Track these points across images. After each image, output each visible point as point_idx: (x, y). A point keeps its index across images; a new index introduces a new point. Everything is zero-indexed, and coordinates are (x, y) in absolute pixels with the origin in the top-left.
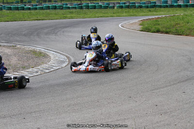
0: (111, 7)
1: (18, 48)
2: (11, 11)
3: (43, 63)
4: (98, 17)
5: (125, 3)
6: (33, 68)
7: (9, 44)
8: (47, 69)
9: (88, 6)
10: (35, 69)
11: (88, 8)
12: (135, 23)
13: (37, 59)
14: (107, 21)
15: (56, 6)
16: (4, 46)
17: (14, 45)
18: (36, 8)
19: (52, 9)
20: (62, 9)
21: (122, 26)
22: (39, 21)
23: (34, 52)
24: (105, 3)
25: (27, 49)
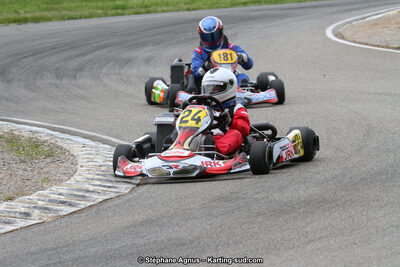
3: (47, 180)
4: (245, 4)
6: (11, 199)
8: (63, 203)
10: (19, 206)
12: (388, 20)
13: (23, 166)
14: (282, 17)
21: (336, 35)
22: (23, 27)
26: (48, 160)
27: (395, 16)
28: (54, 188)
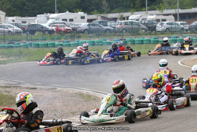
1: (59, 91)
2: (39, 49)
3: (96, 107)
5: (177, 37)
7: (47, 87)
9: (134, 41)
11: (134, 44)
15: (94, 42)
16: (41, 89)
17: (53, 87)
18: (70, 45)
20: (102, 45)
23: (81, 95)
24: (153, 38)
25: (71, 92)
26: (94, 101)
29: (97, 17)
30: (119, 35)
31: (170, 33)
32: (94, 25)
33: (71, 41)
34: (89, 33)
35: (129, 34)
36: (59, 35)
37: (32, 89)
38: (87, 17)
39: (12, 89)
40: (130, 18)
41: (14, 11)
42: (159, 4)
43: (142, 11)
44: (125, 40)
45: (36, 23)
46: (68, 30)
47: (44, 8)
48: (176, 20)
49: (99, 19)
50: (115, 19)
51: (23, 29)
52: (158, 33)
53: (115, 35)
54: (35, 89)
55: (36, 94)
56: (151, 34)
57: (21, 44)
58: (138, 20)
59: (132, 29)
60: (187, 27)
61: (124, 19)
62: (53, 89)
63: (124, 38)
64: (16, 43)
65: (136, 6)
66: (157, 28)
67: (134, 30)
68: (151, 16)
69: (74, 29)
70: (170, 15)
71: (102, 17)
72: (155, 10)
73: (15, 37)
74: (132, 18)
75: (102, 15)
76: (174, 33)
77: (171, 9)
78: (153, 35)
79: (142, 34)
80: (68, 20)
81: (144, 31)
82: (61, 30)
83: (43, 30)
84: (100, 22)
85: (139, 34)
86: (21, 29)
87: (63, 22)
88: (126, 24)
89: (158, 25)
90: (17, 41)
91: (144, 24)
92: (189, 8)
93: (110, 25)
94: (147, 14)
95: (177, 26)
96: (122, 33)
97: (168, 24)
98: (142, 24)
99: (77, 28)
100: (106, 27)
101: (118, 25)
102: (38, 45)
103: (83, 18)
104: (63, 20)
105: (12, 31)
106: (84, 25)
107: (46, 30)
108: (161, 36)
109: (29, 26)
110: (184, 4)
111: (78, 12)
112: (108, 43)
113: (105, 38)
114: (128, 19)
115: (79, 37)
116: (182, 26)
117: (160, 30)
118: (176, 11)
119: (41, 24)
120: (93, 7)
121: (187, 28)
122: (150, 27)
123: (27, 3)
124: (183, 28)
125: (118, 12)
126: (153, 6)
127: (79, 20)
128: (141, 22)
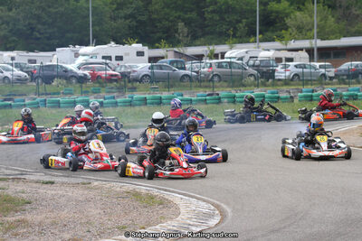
0: (286, 98)
1: (96, 188)
2: (60, 110)
3: (163, 218)
5: (313, 91)
6: (144, 228)
7: (73, 180)
8: (177, 231)
9: (234, 97)
11: (234, 102)
12: (352, 130)
13: (146, 209)
15: (160, 98)
16: (63, 183)
17: (85, 181)
18: (116, 103)
19: (152, 103)
23: (137, 195)
24: (268, 91)
25: (118, 189)
26: (161, 206)
27: (356, 129)
28: (169, 222)
29: (167, 53)
30: (206, 87)
31: (301, 83)
32: (161, 67)
33: (118, 97)
34: (152, 82)
35: (225, 84)
36: (97, 85)
37: (47, 183)
38: (149, 52)
39: (10, 182)
40: (226, 55)
41: (14, 41)
42: (281, 30)
43: (248, 42)
44: (218, 94)
45: (55, 63)
46: (112, 75)
47: (69, 35)
48: (311, 59)
49: (171, 57)
50: (199, 57)
51: (31, 73)
52: (279, 83)
53: (200, 87)
54: (52, 183)
55: (53, 192)
56: (265, 86)
57: (27, 102)
58: (241, 59)
59: (232, 75)
60: (331, 72)
61: (216, 56)
62: (84, 184)
63: (217, 91)
64: (17, 98)
65: (238, 34)
66: (276, 74)
67: (234, 77)
68: (265, 52)
69: (124, 75)
70: (302, 50)
71: (176, 52)
72: (273, 40)
73: (15, 89)
74: (231, 55)
75: (176, 49)
76: (307, 84)
77: (304, 39)
78: (269, 86)
79: (250, 86)
80: (113, 58)
81: (252, 78)
82: (100, 77)
83: (67, 76)
84: (172, 63)
85: (244, 86)
86: (26, 74)
87: (104, 61)
88: (220, 65)
89: (279, 68)
90: (20, 95)
91: (253, 66)
92: (336, 38)
93: (191, 68)
94: (258, 47)
95: (313, 70)
96: (213, 81)
97: (296, 66)
98: (250, 66)
99: (130, 73)
100: (183, 72)
101: (205, 67)
102: (58, 102)
103: (140, 54)
104: (103, 58)
105: (10, 76)
106: (142, 66)
107: (72, 76)
108: (285, 88)
109: (42, 67)
110: (327, 30)
111: (130, 44)
112: (187, 100)
113: (180, 92)
114: (223, 57)
115: (134, 89)
116: (323, 71)
117: (283, 78)
118: (311, 43)
119: (64, 65)
120: (158, 35)
121: (332, 74)
122: (264, 72)
123: (39, 26)
124: (324, 75)
125: (205, 45)
126: (269, 34)
127: (134, 58)
128: (247, 63)
